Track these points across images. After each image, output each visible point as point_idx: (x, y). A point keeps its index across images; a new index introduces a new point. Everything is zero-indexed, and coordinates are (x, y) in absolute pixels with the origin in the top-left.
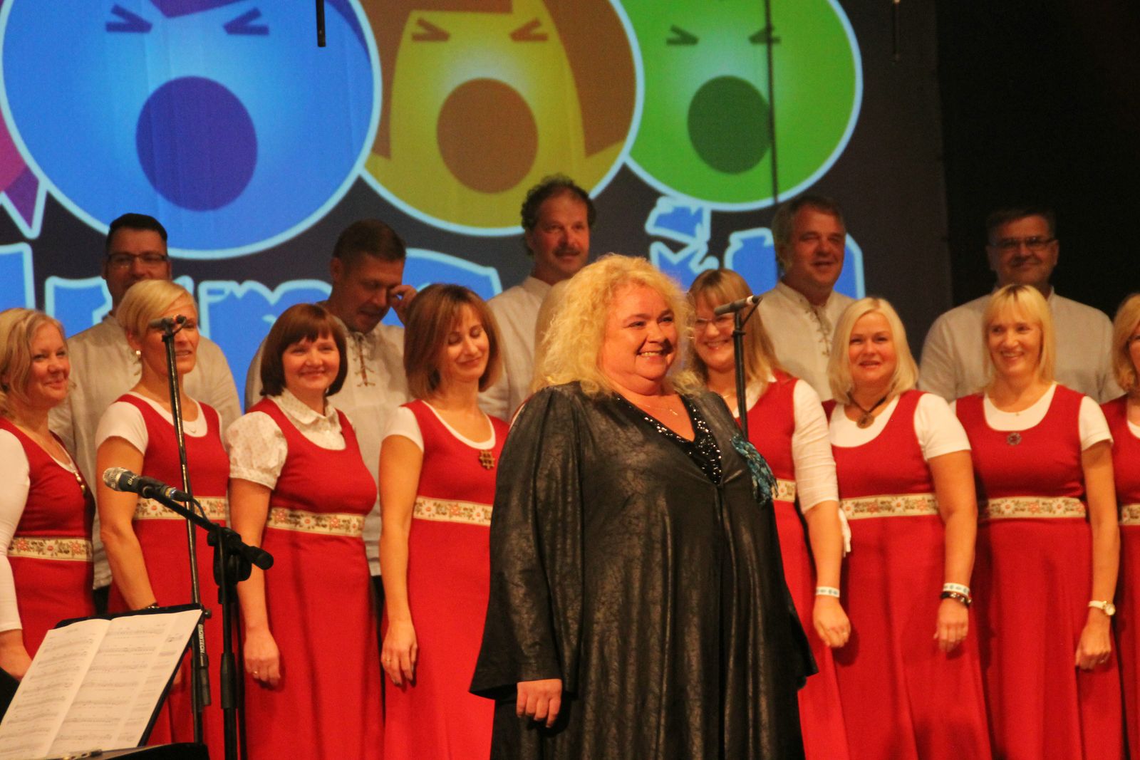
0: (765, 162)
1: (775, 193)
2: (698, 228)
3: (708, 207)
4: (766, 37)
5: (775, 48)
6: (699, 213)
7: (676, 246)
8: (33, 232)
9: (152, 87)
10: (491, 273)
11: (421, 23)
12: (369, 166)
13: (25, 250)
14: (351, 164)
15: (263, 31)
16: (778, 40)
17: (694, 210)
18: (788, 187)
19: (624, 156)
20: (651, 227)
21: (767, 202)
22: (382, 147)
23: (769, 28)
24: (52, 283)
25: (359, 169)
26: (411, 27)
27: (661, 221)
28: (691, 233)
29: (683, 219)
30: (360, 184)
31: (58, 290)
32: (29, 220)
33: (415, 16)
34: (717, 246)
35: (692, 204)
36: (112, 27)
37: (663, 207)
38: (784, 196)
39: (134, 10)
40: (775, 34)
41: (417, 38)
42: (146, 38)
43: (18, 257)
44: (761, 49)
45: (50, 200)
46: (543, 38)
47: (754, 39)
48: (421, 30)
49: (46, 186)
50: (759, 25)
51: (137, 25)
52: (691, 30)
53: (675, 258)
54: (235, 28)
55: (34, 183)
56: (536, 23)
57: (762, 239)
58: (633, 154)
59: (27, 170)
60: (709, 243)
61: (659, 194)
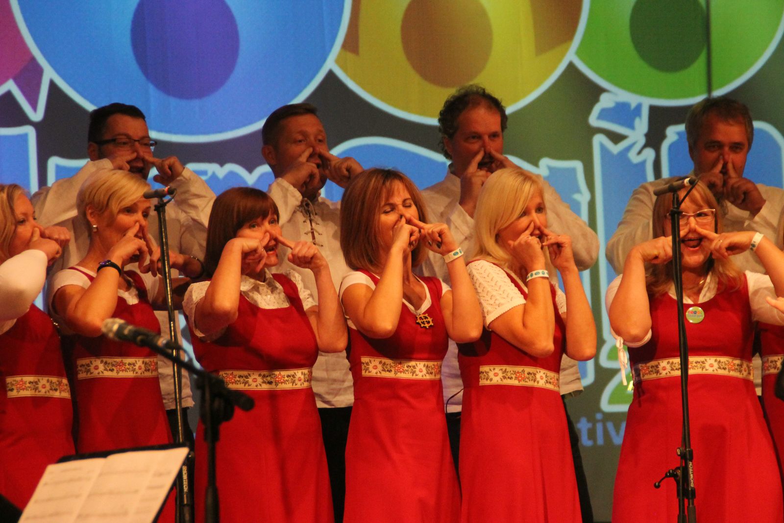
0: (701, 62)
1: (709, 89)
2: (637, 121)
3: (647, 102)
6: (639, 107)
7: (616, 138)
8: (37, 116)
12: (340, 61)
13: (30, 132)
14: (324, 59)
17: (633, 105)
18: (722, 85)
19: (571, 55)
20: (594, 120)
22: (351, 44)
24: (54, 162)
25: (330, 64)
27: (605, 114)
28: (631, 126)
29: (623, 113)
30: (331, 75)
31: (58, 168)
32: (34, 106)
34: (654, 139)
35: (633, 99)
37: (605, 101)
38: (718, 93)
43: (24, 137)
45: (53, 85)
49: (49, 74)
53: (615, 149)
55: (39, 71)
58: (578, 53)
59: (33, 59)
60: (647, 136)
61: (601, 90)
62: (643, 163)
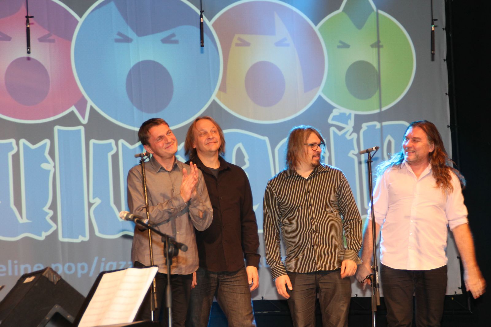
0: (377, 95)
1: (381, 107)
2: (349, 121)
3: (353, 113)
4: (378, 45)
5: (381, 49)
6: (350, 115)
7: (340, 128)
8: (85, 121)
9: (132, 64)
10: (266, 139)
11: (239, 39)
12: (218, 96)
13: (82, 128)
14: (211, 95)
15: (176, 42)
16: (382, 46)
17: (347, 114)
18: (386, 105)
19: (320, 92)
20: (330, 121)
21: (377, 111)
22: (223, 88)
23: (379, 41)
24: (92, 142)
25: (214, 97)
26: (235, 40)
27: (335, 118)
28: (347, 124)
29: (343, 118)
30: (214, 102)
31: (94, 144)
32: (83, 116)
33: (237, 36)
34: (357, 129)
35: (347, 112)
36: (117, 41)
37: (335, 113)
38: (384, 109)
39: (126, 34)
40: (381, 44)
41: (237, 45)
42: (131, 45)
43: (79, 131)
44: (375, 50)
45: (92, 108)
46: (287, 45)
47: (372, 46)
48: (239, 42)
49: (90, 103)
50: (375, 40)
51: (127, 40)
52: (347, 42)
53: (340, 133)
54: (165, 41)
55: (85, 102)
56: (285, 39)
57: (375, 126)
58: (323, 91)
59: (83, 97)
60: (353, 127)
61: (334, 108)
62: (352, 140)
